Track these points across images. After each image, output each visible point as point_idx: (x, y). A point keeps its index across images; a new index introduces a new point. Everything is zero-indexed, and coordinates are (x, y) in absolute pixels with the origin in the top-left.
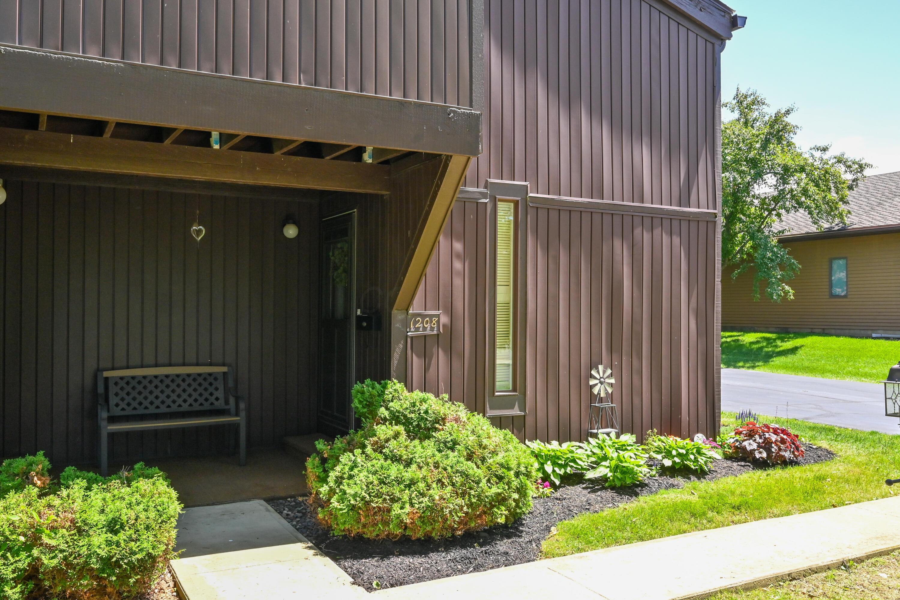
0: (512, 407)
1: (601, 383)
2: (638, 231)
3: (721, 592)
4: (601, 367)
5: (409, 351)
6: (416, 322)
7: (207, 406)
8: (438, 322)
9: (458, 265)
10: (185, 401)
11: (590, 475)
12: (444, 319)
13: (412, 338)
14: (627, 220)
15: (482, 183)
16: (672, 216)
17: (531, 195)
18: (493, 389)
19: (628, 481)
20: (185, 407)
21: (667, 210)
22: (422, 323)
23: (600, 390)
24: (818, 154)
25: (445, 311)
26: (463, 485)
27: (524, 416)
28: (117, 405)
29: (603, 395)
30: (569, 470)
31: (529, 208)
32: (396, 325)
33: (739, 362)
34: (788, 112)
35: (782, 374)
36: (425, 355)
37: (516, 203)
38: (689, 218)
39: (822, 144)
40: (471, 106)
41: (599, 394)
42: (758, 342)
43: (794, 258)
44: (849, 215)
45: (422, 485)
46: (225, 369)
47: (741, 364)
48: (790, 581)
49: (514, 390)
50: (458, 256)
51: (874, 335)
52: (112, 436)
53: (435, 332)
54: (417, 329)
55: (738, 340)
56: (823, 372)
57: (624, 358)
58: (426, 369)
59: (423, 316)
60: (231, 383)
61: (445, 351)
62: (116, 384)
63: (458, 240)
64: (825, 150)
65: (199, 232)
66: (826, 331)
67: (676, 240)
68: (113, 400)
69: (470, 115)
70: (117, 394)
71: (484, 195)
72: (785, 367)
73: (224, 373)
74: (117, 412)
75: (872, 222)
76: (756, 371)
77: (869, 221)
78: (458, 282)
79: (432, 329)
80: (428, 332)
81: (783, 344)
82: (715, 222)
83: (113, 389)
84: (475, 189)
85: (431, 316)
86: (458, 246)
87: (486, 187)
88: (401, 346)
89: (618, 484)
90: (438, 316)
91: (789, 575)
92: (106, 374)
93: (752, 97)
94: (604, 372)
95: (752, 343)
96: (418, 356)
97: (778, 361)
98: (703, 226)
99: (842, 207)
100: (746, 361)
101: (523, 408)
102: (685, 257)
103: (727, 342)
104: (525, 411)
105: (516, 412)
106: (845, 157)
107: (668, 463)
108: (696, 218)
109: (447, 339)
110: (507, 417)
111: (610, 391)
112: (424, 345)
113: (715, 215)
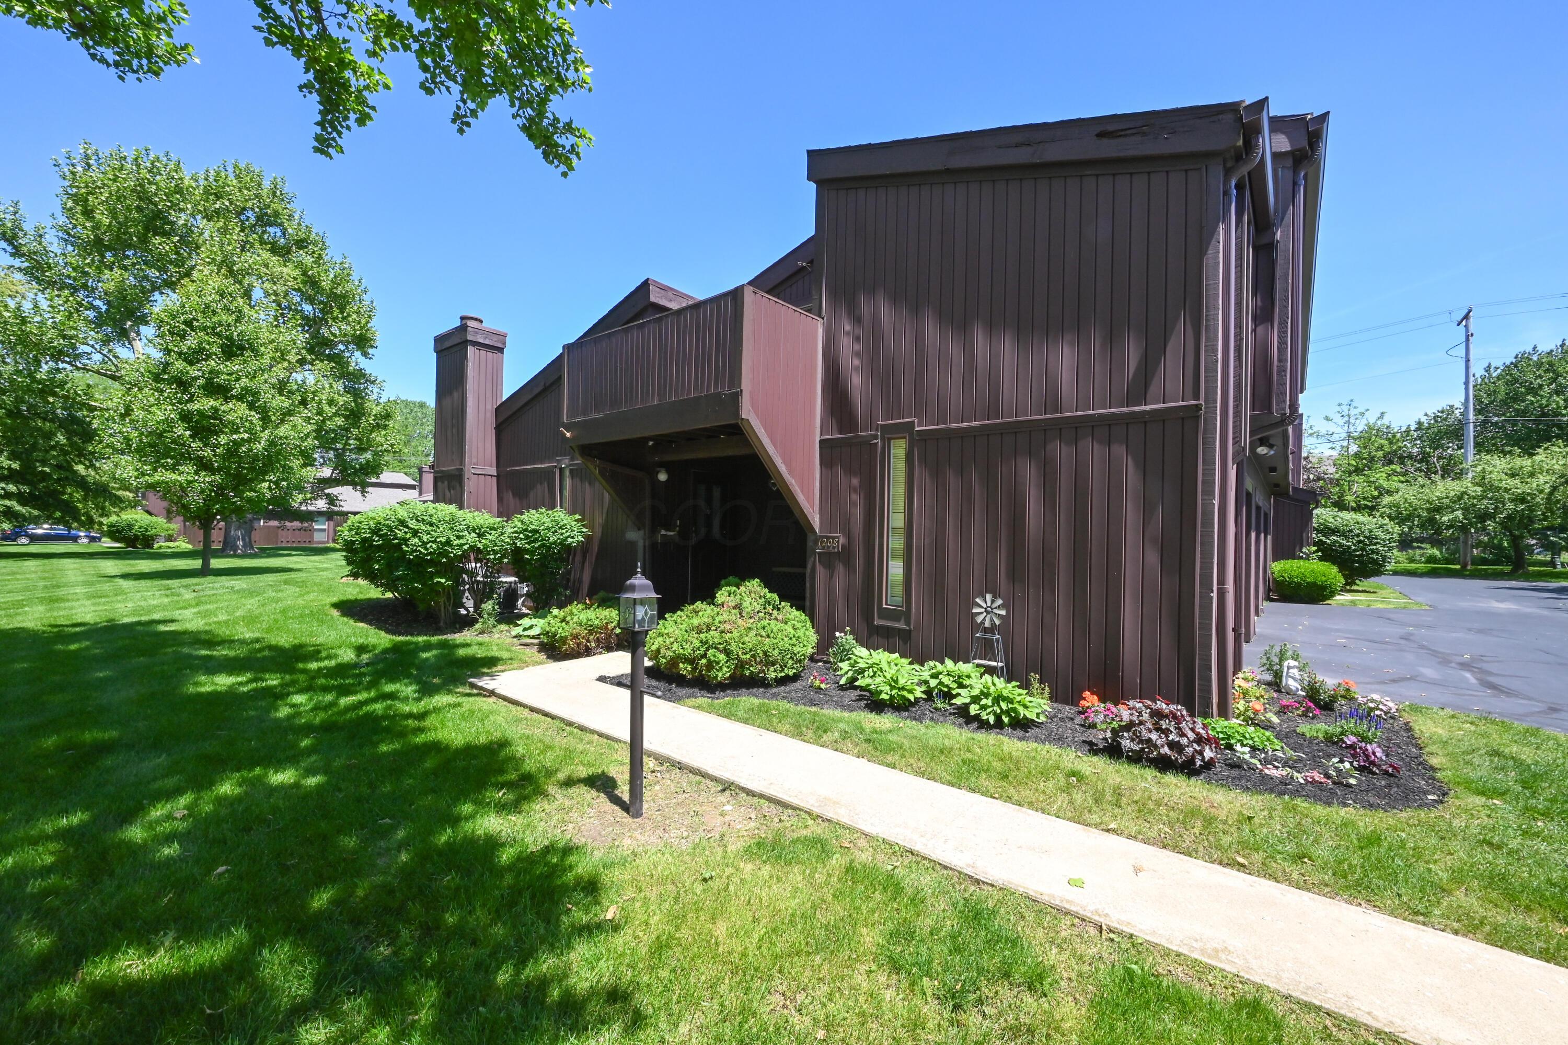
0: (899, 621)
1: (988, 612)
2: (1054, 447)
4: (989, 597)
5: (818, 563)
6: (822, 542)
8: (838, 542)
9: (855, 497)
12: (843, 540)
13: (820, 553)
14: (1037, 436)
15: (874, 426)
17: (917, 429)
18: (880, 601)
21: (1100, 415)
22: (827, 542)
23: (984, 620)
25: (844, 535)
27: (910, 631)
29: (987, 624)
31: (917, 441)
32: (809, 544)
37: (907, 438)
38: (1145, 419)
40: (735, 386)
41: (983, 622)
49: (902, 606)
50: (855, 489)
53: (836, 550)
54: (823, 547)
57: (1031, 590)
58: (831, 577)
59: (828, 538)
61: (843, 564)
63: (855, 476)
67: (1120, 450)
69: (732, 394)
71: (877, 437)
78: (854, 511)
79: (834, 547)
80: (831, 550)
82: (1198, 416)
84: (868, 433)
85: (833, 538)
86: (856, 481)
87: (878, 429)
88: (812, 559)
90: (838, 538)
94: (993, 602)
96: (824, 567)
98: (1173, 427)
101: (908, 622)
102: (1136, 468)
104: (910, 626)
105: (901, 625)
109: (846, 555)
110: (893, 629)
111: (997, 622)
112: (829, 559)
113: (1198, 407)
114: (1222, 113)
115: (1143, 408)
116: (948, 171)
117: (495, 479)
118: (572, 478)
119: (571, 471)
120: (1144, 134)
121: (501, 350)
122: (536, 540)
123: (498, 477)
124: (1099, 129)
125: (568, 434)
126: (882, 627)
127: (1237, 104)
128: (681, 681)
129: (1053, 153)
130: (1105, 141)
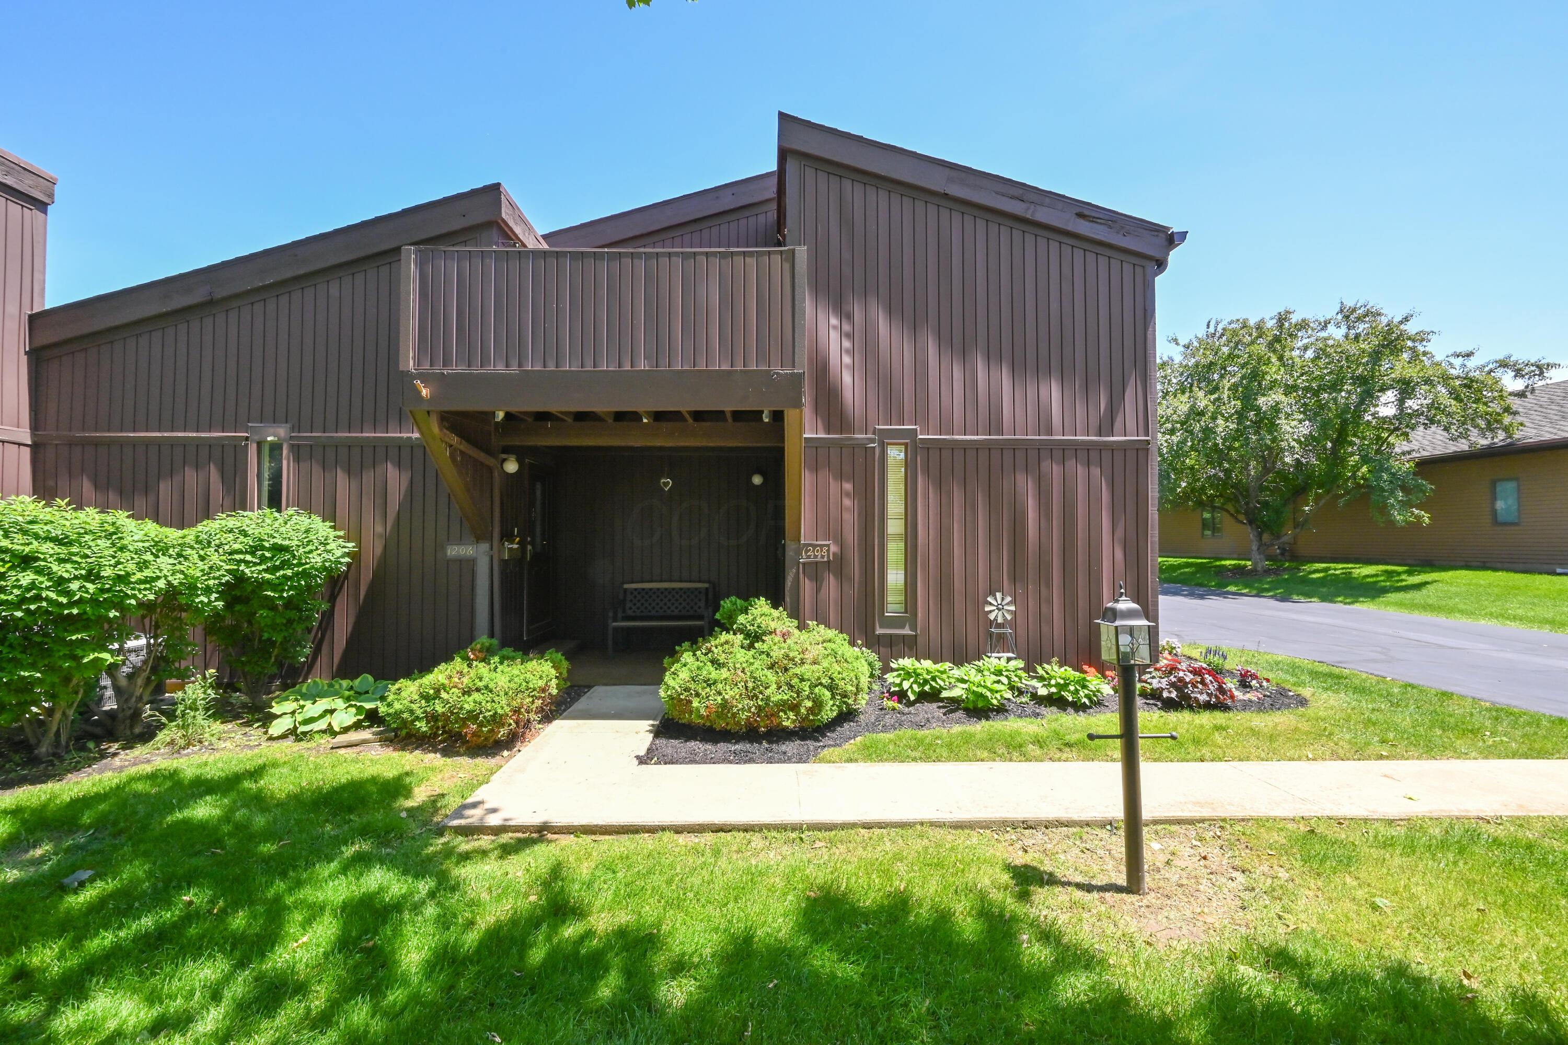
0: (903, 627)
1: (999, 609)
2: (1046, 465)
3: (922, 824)
4: (999, 595)
5: (801, 576)
6: (807, 551)
7: (691, 613)
8: (828, 551)
9: (847, 502)
10: (677, 608)
11: (945, 694)
12: (834, 548)
13: (804, 564)
14: (1033, 454)
15: (870, 429)
16: (1088, 447)
17: (920, 437)
18: (882, 609)
19: (980, 705)
20: (676, 612)
21: (1083, 441)
22: (813, 551)
23: (997, 616)
24: (1458, 362)
25: (835, 542)
26: (754, 688)
27: (916, 636)
28: (631, 608)
29: (1000, 620)
30: (927, 688)
31: (919, 450)
32: (790, 553)
33: (1339, 596)
34: (1406, 319)
35: (1391, 610)
36: (817, 579)
37: (906, 445)
38: (1112, 448)
39: (1464, 349)
40: (794, 366)
41: (996, 619)
42: (1377, 575)
43: (1422, 479)
44: (1520, 428)
45: (720, 686)
46: (706, 585)
47: (1340, 599)
48: (1025, 828)
49: (906, 612)
50: (848, 495)
51: (1559, 570)
52: (616, 629)
53: (825, 559)
54: (809, 557)
55: (1350, 573)
56: (1451, 611)
57: (1030, 587)
58: (818, 591)
59: (814, 546)
60: (710, 596)
61: (834, 575)
62: (632, 593)
63: (848, 481)
64: (1469, 355)
65: (666, 484)
66: (1488, 565)
67: (1096, 471)
68: (628, 605)
69: (792, 374)
70: (631, 601)
71: (873, 441)
72: (1400, 604)
73: (707, 589)
74: (630, 613)
75: (1555, 434)
76: (1357, 606)
77: (1551, 433)
78: (847, 516)
79: (823, 557)
80: (819, 559)
81: (1408, 578)
82: (1148, 449)
83: (629, 597)
84: (864, 436)
85: (821, 546)
86: (848, 486)
87: (874, 433)
88: (794, 571)
89: (971, 706)
90: (828, 546)
91: (1023, 822)
92: (626, 586)
93: (1363, 309)
94: (1003, 599)
95: (1368, 576)
96: (810, 579)
97: (1393, 597)
98: (1131, 455)
99: (1507, 419)
100: (1346, 596)
101: (914, 627)
102: (1107, 485)
103: (1334, 575)
104: (916, 631)
105: (907, 631)
106: (1512, 359)
107: (1043, 692)
108: (1124, 447)
109: (838, 566)
110: (898, 636)
111: (1009, 617)
112: (816, 571)
113: (1148, 442)
114: (1157, 231)
115: (1112, 439)
116: (946, 196)
117: (26, 453)
118: (298, 460)
119: (292, 447)
120: (1110, 227)
121: (42, 206)
122: (285, 564)
123: (36, 448)
124: (1079, 210)
125: (425, 392)
126: (884, 635)
127: (1168, 228)
128: (778, 735)
129: (1042, 215)
130: (1082, 221)
